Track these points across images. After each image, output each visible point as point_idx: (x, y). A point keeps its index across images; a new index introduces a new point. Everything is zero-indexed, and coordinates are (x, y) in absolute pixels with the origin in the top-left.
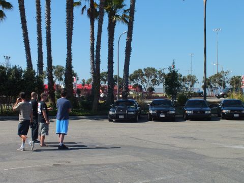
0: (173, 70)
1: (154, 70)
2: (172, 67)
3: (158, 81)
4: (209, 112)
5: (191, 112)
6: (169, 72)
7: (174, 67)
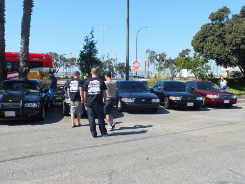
0: (91, 40)
1: (56, 55)
2: (90, 37)
3: (59, 64)
4: (158, 100)
5: (131, 100)
6: (85, 43)
7: (93, 37)
